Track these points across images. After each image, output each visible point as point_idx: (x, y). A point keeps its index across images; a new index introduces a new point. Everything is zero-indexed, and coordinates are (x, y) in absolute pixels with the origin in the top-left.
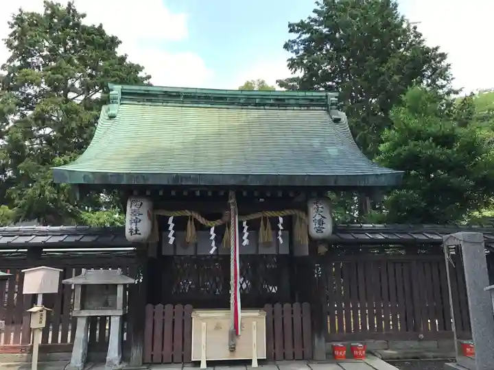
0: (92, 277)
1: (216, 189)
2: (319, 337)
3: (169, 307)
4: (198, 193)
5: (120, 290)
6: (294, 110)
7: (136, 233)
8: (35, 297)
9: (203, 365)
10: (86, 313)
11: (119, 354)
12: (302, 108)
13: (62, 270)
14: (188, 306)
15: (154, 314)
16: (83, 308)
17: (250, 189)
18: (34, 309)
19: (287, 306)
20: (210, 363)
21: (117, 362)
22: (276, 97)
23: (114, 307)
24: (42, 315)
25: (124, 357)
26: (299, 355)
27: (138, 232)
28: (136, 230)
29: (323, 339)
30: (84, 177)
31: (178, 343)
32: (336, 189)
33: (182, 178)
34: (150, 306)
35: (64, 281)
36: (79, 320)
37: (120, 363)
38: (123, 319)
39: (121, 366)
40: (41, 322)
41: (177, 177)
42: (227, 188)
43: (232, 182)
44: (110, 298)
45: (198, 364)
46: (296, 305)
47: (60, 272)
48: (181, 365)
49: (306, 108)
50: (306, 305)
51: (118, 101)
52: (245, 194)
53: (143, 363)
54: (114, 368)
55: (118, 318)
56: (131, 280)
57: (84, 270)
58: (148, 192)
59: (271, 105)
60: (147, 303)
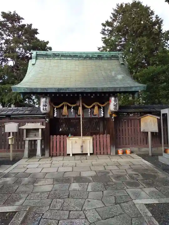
0: (30, 126)
1: (74, 93)
2: (113, 146)
3: (58, 136)
4: (67, 95)
5: (40, 130)
6: (105, 60)
7: (46, 110)
8: (9, 133)
9: (71, 155)
10: (28, 139)
11: (41, 153)
13: (18, 124)
14: (65, 136)
15: (53, 139)
16: (27, 137)
17: (87, 93)
18: (10, 137)
19: (101, 135)
20: (74, 155)
21: (40, 156)
22: (98, 55)
23: (38, 136)
24: (12, 139)
25: (43, 154)
26: (106, 153)
28: (46, 109)
29: (114, 147)
30: (24, 90)
31: (62, 149)
32: (120, 93)
34: (52, 136)
35: (20, 128)
36: (26, 141)
37: (42, 156)
38: (41, 140)
40: (12, 142)
41: (59, 89)
42: (78, 93)
43: (80, 91)
44: (37, 133)
45: (69, 155)
48: (63, 157)
50: (108, 135)
51: (35, 58)
52: (85, 95)
53: (50, 156)
54: (39, 157)
55: (40, 140)
56: (44, 127)
57: (27, 123)
58: (48, 95)
59: (96, 58)
60: (50, 135)
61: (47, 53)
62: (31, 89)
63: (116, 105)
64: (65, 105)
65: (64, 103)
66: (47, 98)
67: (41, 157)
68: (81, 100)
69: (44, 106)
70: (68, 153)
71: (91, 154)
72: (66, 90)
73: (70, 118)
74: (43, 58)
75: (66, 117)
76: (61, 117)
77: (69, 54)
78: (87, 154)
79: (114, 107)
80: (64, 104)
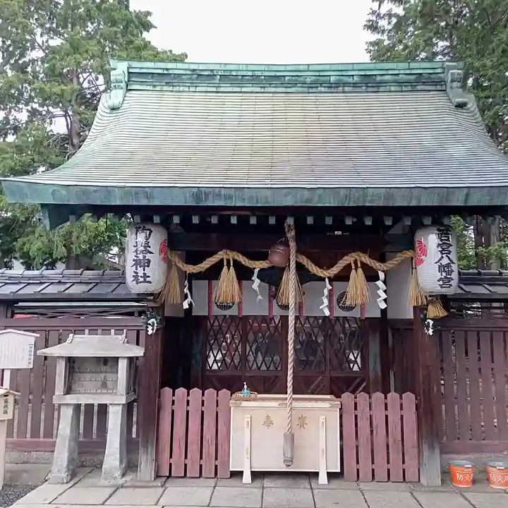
0: (82, 345)
1: (263, 212)
2: (432, 448)
3: (196, 392)
4: (234, 220)
5: (123, 366)
6: (390, 91)
7: (145, 281)
9: (247, 477)
10: (72, 399)
11: (121, 462)
12: (404, 89)
14: (224, 392)
15: (173, 403)
16: (68, 391)
17: (320, 212)
19: (378, 396)
21: (118, 474)
22: (363, 73)
23: (113, 390)
24: (6, 401)
25: (130, 466)
26: (397, 474)
27: (148, 279)
28: (145, 276)
29: (437, 451)
30: (53, 193)
31: (209, 449)
33: (207, 195)
34: (168, 390)
36: (63, 409)
37: (123, 475)
38: (129, 407)
39: (124, 479)
40: (6, 412)
41: (199, 193)
42: (281, 212)
43: (288, 201)
44: (110, 376)
46: (393, 395)
47: (37, 338)
48: (212, 482)
49: (409, 88)
50: (409, 397)
51: (123, 85)
52: (310, 220)
53: (157, 476)
54: (113, 482)
55: (120, 408)
56: (138, 352)
57: (71, 335)
58: (157, 219)
59: (355, 85)
60: (162, 386)
61: (167, 69)
62: (84, 190)
63: (448, 265)
64: (228, 261)
65: (221, 255)
66: (151, 231)
67: (121, 481)
68: (292, 244)
69: (137, 263)
70: (233, 467)
71: (331, 476)
72: (230, 197)
73: (247, 317)
74: (151, 88)
75: (233, 311)
76: (216, 311)
77: (250, 73)
78: (316, 474)
79: (439, 276)
80: (222, 260)
